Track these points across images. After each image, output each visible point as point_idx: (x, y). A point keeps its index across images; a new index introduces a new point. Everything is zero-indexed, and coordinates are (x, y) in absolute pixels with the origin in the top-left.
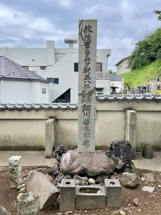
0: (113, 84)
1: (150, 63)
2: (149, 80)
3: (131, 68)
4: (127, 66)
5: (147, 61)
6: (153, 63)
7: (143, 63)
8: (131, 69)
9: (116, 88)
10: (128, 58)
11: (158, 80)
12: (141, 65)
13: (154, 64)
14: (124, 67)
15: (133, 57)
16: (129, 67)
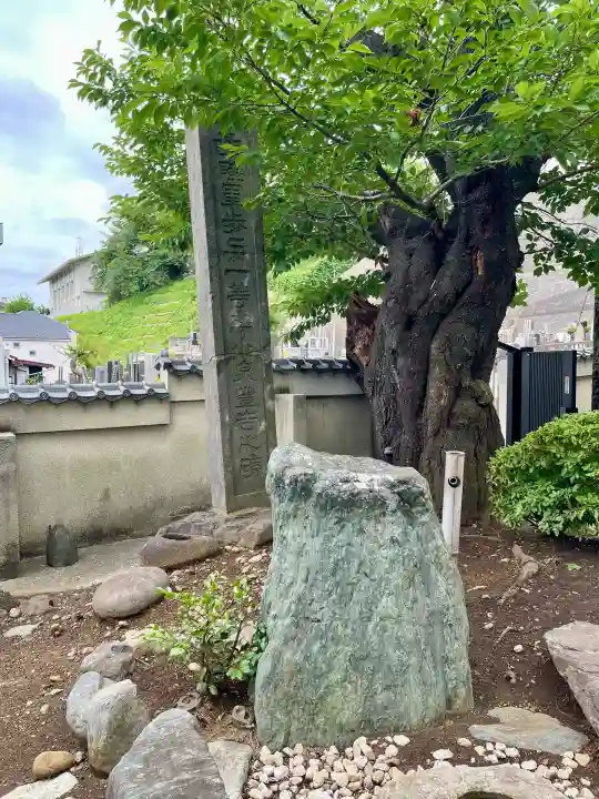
0: (32, 353)
1: (167, 284)
2: (167, 342)
3: (104, 294)
4: (90, 287)
5: (156, 278)
6: (177, 284)
7: (144, 283)
8: (106, 298)
9: (44, 369)
10: (92, 260)
11: (195, 343)
12: (137, 287)
13: (183, 288)
14: (78, 291)
15: (109, 256)
16: (97, 292)
